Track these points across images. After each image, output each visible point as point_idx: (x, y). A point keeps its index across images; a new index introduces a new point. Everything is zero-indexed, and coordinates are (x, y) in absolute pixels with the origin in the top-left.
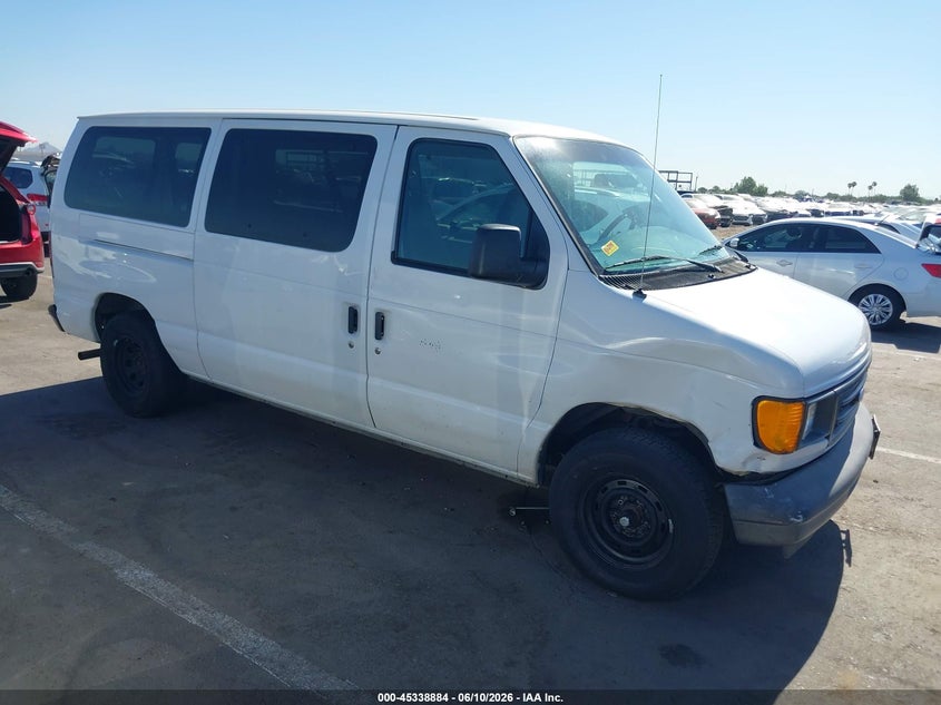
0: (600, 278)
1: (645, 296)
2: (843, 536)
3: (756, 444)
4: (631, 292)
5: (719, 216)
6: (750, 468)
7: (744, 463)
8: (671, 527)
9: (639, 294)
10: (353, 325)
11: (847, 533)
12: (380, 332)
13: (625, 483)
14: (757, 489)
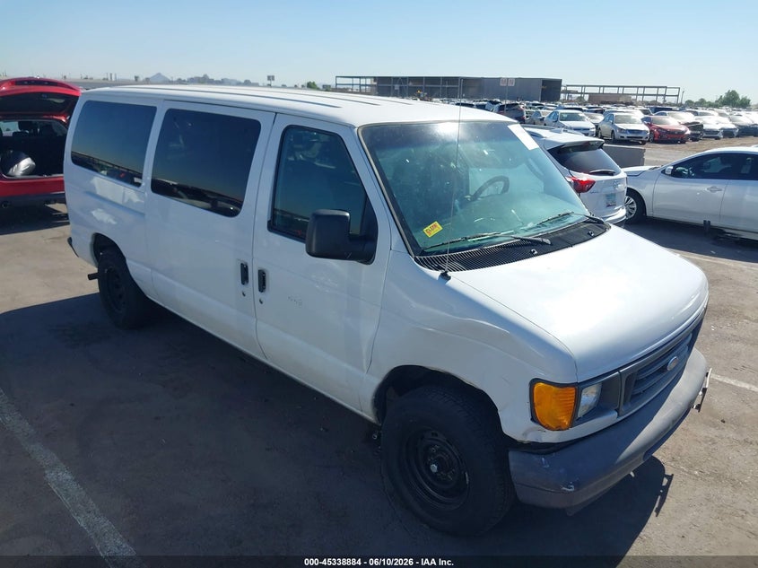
0: (416, 260)
1: (449, 278)
2: (665, 481)
3: (532, 419)
4: (439, 273)
5: (689, 132)
6: (530, 438)
7: (525, 434)
8: (467, 480)
9: (445, 277)
10: (245, 278)
11: (670, 478)
12: (262, 285)
13: (436, 435)
14: (535, 458)
